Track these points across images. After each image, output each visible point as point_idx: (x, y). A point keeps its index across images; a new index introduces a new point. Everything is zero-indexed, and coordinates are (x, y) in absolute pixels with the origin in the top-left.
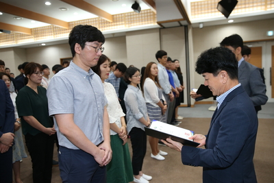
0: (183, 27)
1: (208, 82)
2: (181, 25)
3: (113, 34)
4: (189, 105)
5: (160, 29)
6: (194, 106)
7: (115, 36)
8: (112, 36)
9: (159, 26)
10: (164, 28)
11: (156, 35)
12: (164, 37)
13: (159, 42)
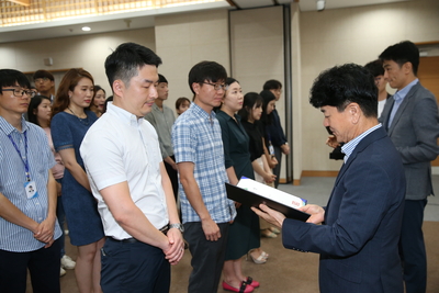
0: (281, 8)
1: (329, 121)
2: (276, 4)
3: (128, 21)
4: (290, 181)
5: (229, 11)
6: (300, 182)
7: (132, 26)
8: (124, 26)
9: (227, 4)
10: (239, 9)
11: (222, 24)
12: (237, 29)
13: (226, 39)
